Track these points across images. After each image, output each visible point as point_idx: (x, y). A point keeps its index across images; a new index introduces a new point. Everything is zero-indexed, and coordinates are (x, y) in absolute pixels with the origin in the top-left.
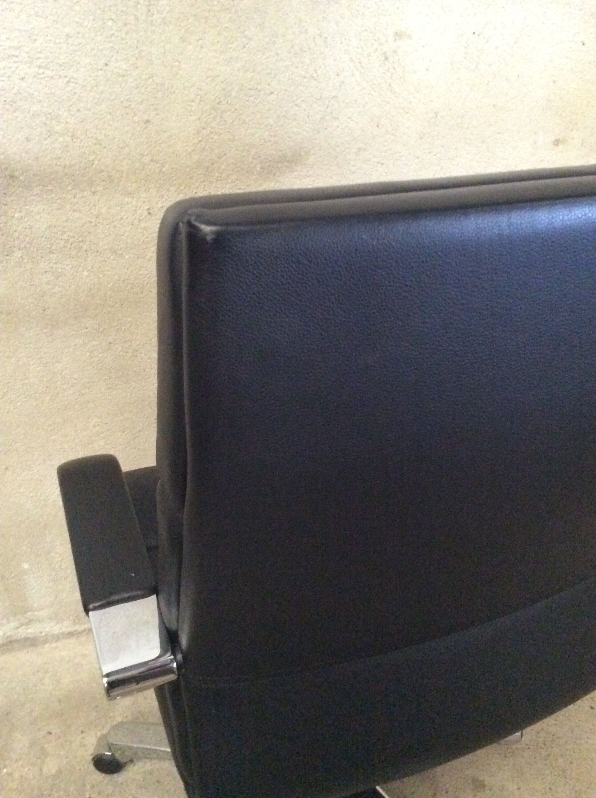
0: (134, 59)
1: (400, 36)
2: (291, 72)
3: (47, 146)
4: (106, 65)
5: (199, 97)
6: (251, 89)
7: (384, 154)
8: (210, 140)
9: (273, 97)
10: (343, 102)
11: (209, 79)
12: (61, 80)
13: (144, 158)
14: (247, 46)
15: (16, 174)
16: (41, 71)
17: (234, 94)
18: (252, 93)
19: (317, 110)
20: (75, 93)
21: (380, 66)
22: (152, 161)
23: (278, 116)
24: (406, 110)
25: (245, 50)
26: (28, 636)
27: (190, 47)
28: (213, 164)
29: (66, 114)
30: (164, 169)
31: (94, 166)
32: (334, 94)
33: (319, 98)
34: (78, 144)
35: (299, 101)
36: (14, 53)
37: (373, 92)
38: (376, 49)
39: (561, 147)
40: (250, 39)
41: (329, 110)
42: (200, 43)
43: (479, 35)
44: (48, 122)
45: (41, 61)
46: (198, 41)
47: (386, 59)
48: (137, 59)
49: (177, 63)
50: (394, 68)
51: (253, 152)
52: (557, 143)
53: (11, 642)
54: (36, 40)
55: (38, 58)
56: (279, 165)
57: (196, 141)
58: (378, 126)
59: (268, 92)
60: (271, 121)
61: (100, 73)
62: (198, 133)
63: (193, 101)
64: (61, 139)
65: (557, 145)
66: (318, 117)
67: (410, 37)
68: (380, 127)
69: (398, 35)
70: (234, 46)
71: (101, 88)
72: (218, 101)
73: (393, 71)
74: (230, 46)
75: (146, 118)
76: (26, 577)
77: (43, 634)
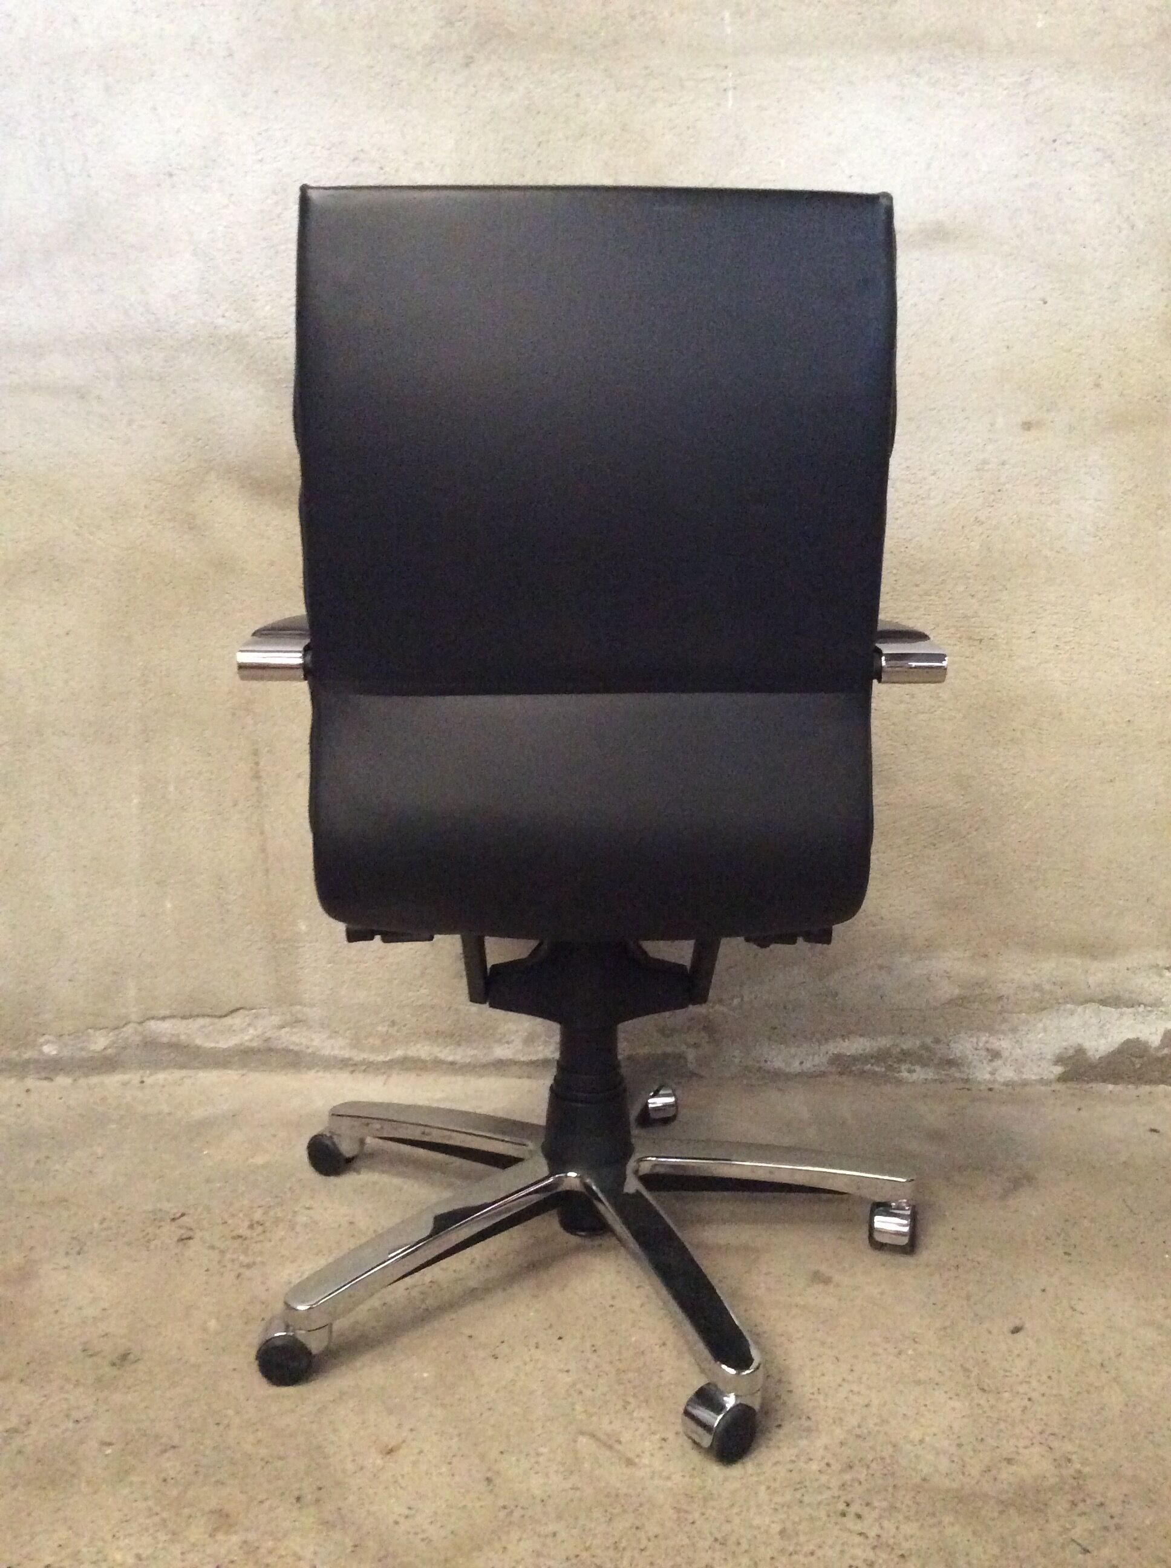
39: (1034, 433)
53: (268, 1050)
65: (1029, 429)
76: (301, 944)
77: (310, 1051)
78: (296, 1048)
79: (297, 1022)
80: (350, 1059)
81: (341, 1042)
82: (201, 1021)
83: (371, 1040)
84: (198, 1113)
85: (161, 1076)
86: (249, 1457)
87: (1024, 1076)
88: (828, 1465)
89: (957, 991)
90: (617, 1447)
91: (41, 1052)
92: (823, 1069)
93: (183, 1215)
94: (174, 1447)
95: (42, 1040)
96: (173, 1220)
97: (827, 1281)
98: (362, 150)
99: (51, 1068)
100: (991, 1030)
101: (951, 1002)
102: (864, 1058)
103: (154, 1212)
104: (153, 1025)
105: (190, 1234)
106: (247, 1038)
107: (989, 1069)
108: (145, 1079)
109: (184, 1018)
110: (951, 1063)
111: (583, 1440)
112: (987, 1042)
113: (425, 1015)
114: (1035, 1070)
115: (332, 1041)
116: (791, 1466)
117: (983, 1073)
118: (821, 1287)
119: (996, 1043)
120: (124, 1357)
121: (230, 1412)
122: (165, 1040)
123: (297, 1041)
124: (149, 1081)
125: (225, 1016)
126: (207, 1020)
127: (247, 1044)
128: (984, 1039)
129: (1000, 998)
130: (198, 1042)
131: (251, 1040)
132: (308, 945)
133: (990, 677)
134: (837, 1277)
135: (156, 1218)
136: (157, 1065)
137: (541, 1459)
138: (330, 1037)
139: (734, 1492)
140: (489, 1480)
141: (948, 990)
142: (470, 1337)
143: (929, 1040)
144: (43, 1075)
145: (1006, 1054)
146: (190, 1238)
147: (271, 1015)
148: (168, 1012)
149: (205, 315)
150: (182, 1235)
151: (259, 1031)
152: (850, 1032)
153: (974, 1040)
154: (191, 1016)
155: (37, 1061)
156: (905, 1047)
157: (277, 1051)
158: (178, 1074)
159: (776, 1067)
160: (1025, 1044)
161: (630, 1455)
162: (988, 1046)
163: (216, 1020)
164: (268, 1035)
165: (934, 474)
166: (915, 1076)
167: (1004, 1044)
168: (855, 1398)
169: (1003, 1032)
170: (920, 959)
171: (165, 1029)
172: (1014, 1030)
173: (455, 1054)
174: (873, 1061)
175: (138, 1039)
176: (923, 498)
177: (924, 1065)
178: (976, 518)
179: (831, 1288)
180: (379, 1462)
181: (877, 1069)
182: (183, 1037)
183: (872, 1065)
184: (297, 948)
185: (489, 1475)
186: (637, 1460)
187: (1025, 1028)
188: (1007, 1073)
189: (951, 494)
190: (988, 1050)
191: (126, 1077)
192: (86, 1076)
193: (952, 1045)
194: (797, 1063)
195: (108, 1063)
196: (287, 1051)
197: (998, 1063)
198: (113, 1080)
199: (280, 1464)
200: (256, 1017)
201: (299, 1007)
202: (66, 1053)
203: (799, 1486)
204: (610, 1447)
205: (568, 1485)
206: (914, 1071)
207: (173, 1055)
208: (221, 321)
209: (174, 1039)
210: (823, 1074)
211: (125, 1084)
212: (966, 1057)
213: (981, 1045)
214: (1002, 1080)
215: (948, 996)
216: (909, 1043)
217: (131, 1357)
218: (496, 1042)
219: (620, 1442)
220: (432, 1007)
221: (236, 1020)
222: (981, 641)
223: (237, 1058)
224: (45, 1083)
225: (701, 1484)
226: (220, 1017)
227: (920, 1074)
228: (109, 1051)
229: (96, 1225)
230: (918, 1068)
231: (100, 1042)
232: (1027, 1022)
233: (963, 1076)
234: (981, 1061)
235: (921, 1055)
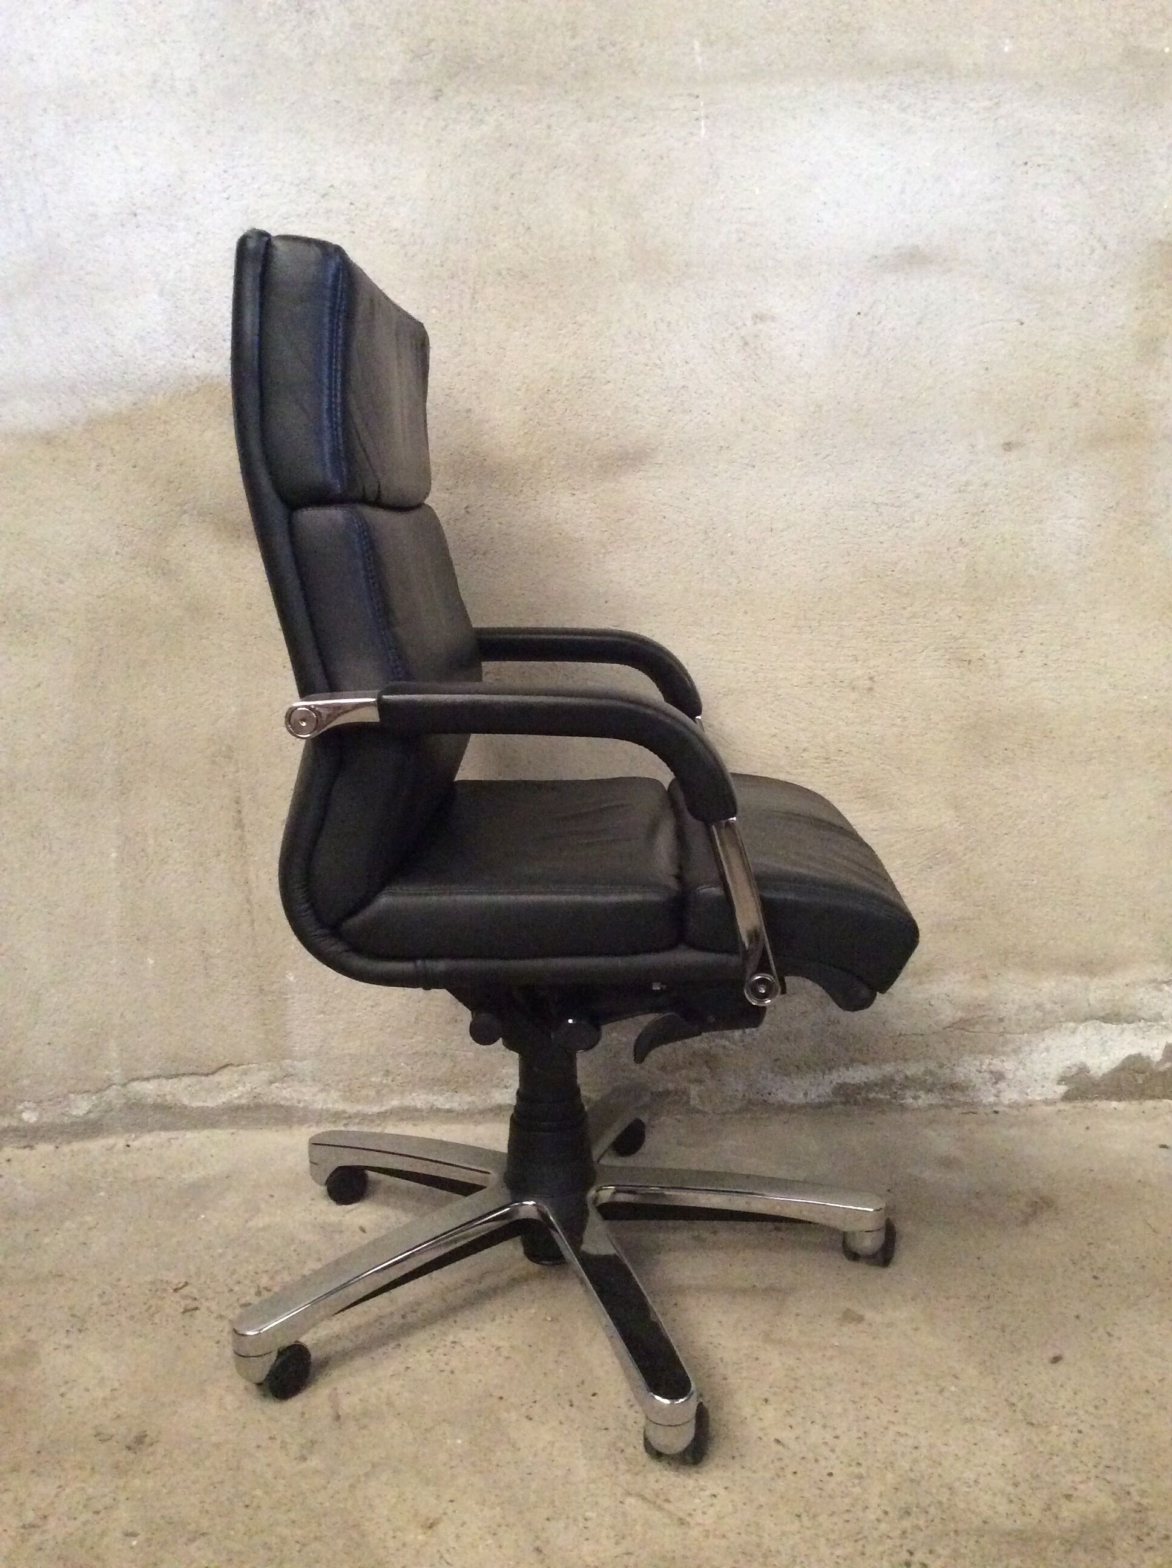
1: (761, 319)
2: (630, 360)
5: (525, 386)
6: (583, 377)
7: (753, 455)
8: (539, 432)
9: (611, 385)
10: (696, 393)
11: (537, 367)
13: (464, 450)
14: (578, 332)
17: (564, 382)
18: (585, 381)
19: (663, 401)
21: (738, 352)
22: (472, 453)
23: (617, 408)
24: (779, 402)
25: (576, 336)
26: (282, 1103)
27: (517, 333)
32: (683, 383)
33: (665, 387)
35: (641, 391)
37: (733, 382)
38: (732, 334)
39: (1014, 454)
40: (581, 325)
41: (678, 401)
42: (527, 329)
43: (866, 315)
46: (524, 327)
47: (746, 344)
49: (501, 350)
50: (757, 354)
51: (588, 447)
52: (1008, 446)
53: (258, 1107)
56: (619, 463)
57: (522, 433)
58: (743, 420)
59: (604, 380)
60: (609, 413)
62: (524, 423)
63: (519, 390)
65: (1010, 450)
66: (665, 408)
67: (773, 319)
68: (746, 422)
69: (759, 318)
70: (563, 332)
72: (546, 389)
73: (755, 357)
74: (560, 332)
76: (289, 996)
77: (301, 1105)
78: (288, 1103)
79: (287, 1076)
80: (344, 1112)
81: (334, 1095)
82: (186, 1080)
83: (364, 1092)
84: (190, 1176)
85: (148, 1139)
86: (284, 1540)
87: (1029, 1098)
88: (886, 1513)
89: (960, 1014)
90: (666, 1506)
91: (21, 1120)
92: (828, 1099)
93: (186, 1284)
94: (203, 1534)
95: (20, 1107)
96: (176, 1290)
97: (860, 1319)
98: (332, 186)
99: (30, 1136)
100: (992, 1052)
101: (952, 1025)
102: (868, 1086)
103: (153, 1283)
104: (136, 1086)
105: (196, 1304)
106: (236, 1095)
107: (994, 1091)
108: (130, 1143)
109: (169, 1077)
110: (954, 1087)
111: (631, 1501)
112: (990, 1064)
113: (422, 1062)
114: (1039, 1090)
115: (324, 1095)
116: (846, 1517)
117: (987, 1096)
118: (852, 1326)
119: (997, 1064)
120: (140, 1440)
121: (259, 1492)
122: (150, 1101)
123: (288, 1096)
124: (135, 1144)
125: (213, 1073)
126: (194, 1079)
127: (236, 1102)
128: (987, 1061)
129: (1001, 1020)
130: (186, 1101)
131: (239, 1098)
132: (297, 996)
134: (869, 1315)
135: (157, 1288)
136: (142, 1127)
137: (589, 1524)
138: (322, 1090)
139: (793, 1548)
140: (538, 1550)
141: (948, 1014)
142: (501, 1398)
143: (932, 1065)
144: (23, 1144)
145: (1010, 1076)
146: (196, 1309)
147: (260, 1070)
148: (150, 1073)
149: (173, 356)
150: (187, 1305)
151: (248, 1086)
152: (852, 1061)
153: (977, 1063)
154: (176, 1076)
155: (15, 1130)
156: (909, 1073)
157: (267, 1106)
158: (164, 1135)
159: (780, 1099)
160: (1028, 1065)
161: (681, 1514)
162: (992, 1068)
163: (203, 1078)
164: (258, 1090)
165: (917, 497)
166: (920, 1101)
167: (1008, 1065)
168: (902, 1440)
169: (1004, 1053)
170: (920, 983)
171: (149, 1089)
172: (1016, 1051)
173: (452, 1102)
174: (877, 1089)
175: (123, 1101)
176: (907, 521)
177: (929, 1091)
178: (961, 539)
179: (863, 1326)
180: (421, 1537)
181: (882, 1097)
182: (169, 1098)
183: (877, 1093)
184: (286, 999)
185: (538, 1543)
186: (688, 1519)
187: (1027, 1048)
188: (1010, 1096)
190: (991, 1072)
191: (111, 1141)
192: (69, 1143)
193: (956, 1068)
194: (801, 1095)
195: (91, 1128)
196: (278, 1107)
197: (1002, 1085)
198: (96, 1145)
199: (316, 1545)
200: (245, 1073)
201: (288, 1061)
202: (48, 1118)
203: (858, 1537)
204: (660, 1508)
205: (619, 1550)
206: (919, 1097)
207: (158, 1116)
208: (191, 361)
209: (159, 1100)
210: (829, 1105)
211: (111, 1149)
212: (971, 1081)
213: (984, 1067)
214: (1007, 1102)
215: (950, 1019)
216: (913, 1069)
217: (147, 1440)
218: (493, 1086)
219: (667, 1501)
220: (427, 1054)
221: (223, 1077)
222: (970, 662)
223: (226, 1117)
224: (27, 1151)
225: (758, 1541)
226: (207, 1075)
227: (925, 1099)
228: (92, 1116)
229: (96, 1299)
230: (921, 1093)
231: (81, 1107)
232: (1029, 1043)
233: (968, 1100)
234: (985, 1084)
235: (925, 1081)
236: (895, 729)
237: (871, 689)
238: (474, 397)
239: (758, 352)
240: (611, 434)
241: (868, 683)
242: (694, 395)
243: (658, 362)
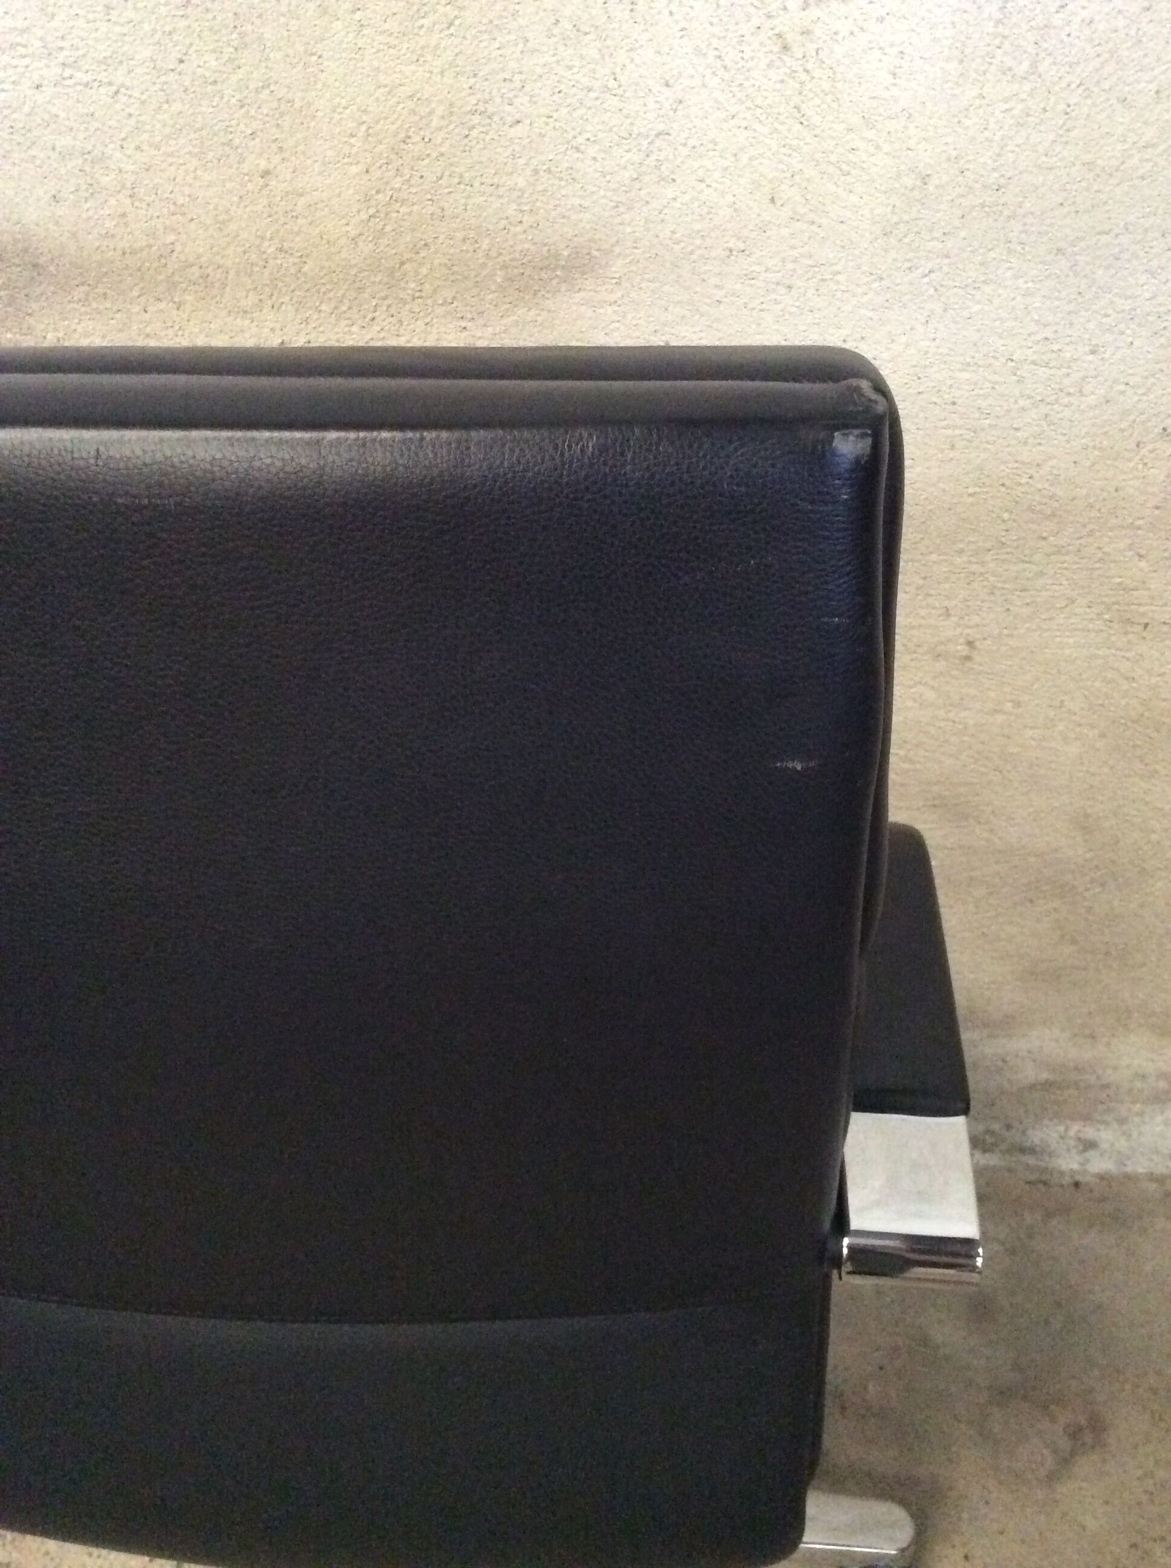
0: (231, 50)
2: (557, 78)
3: (90, 213)
4: (181, 61)
5: (363, 128)
6: (473, 112)
7: (790, 266)
8: (394, 215)
9: (519, 130)
10: (684, 145)
11: (382, 90)
12: (102, 90)
13: (266, 244)
14: (457, 22)
15: (42, 261)
16: (68, 72)
17: (435, 123)
18: (476, 119)
19: (623, 161)
20: (130, 115)
21: (769, 66)
22: (281, 250)
23: (536, 172)
24: (844, 167)
25: (452, 30)
27: (337, 25)
28: (402, 263)
29: (118, 155)
30: (306, 269)
31: (175, 254)
32: (661, 127)
33: (625, 134)
34: (143, 212)
35: (580, 140)
36: (19, 40)
37: (757, 126)
38: (759, 28)
41: (651, 161)
42: (358, 15)
44: (87, 169)
45: (65, 53)
46: (353, 12)
47: (786, 48)
48: (236, 49)
49: (315, 58)
50: (807, 71)
51: (485, 244)
54: (53, 15)
55: (61, 49)
56: (543, 275)
57: (364, 216)
58: (773, 200)
59: (509, 119)
60: (521, 182)
61: (172, 77)
62: (368, 197)
63: (352, 136)
64: (112, 201)
66: (627, 175)
68: (779, 203)
71: (176, 107)
72: (402, 135)
73: (804, 77)
74: (422, 21)
75: (263, 164)
87: (1127, 1170)
89: (1046, 1075)
100: (1087, 1118)
101: (1032, 1087)
107: (1078, 1159)
110: (1024, 1150)
112: (1079, 1131)
114: (1145, 1164)
117: (1069, 1163)
119: (1090, 1133)
128: (1076, 1128)
129: (1105, 1086)
133: (1154, 680)
141: (1030, 1074)
143: (996, 1127)
145: (1104, 1146)
153: (1062, 1128)
160: (1135, 1134)
162: (1081, 1135)
165: (1093, 352)
167: (1106, 1136)
169: (1106, 1123)
170: (991, 1036)
172: (1122, 1121)
176: (1069, 394)
178: (1164, 429)
187: (1137, 1119)
188: (1099, 1164)
189: (1122, 387)
190: (1079, 1139)
193: (1030, 1132)
197: (1091, 1154)
212: (1049, 1146)
213: (1072, 1133)
214: (1095, 1173)
215: (1030, 1080)
222: (1146, 625)
232: (1141, 1114)
233: (1043, 1164)
234: (1068, 1150)
235: (984, 1141)
236: (1000, 718)
237: (968, 658)
238: (274, 146)
239: (809, 66)
240: (528, 220)
241: (962, 649)
242: (680, 148)
243: (612, 84)
